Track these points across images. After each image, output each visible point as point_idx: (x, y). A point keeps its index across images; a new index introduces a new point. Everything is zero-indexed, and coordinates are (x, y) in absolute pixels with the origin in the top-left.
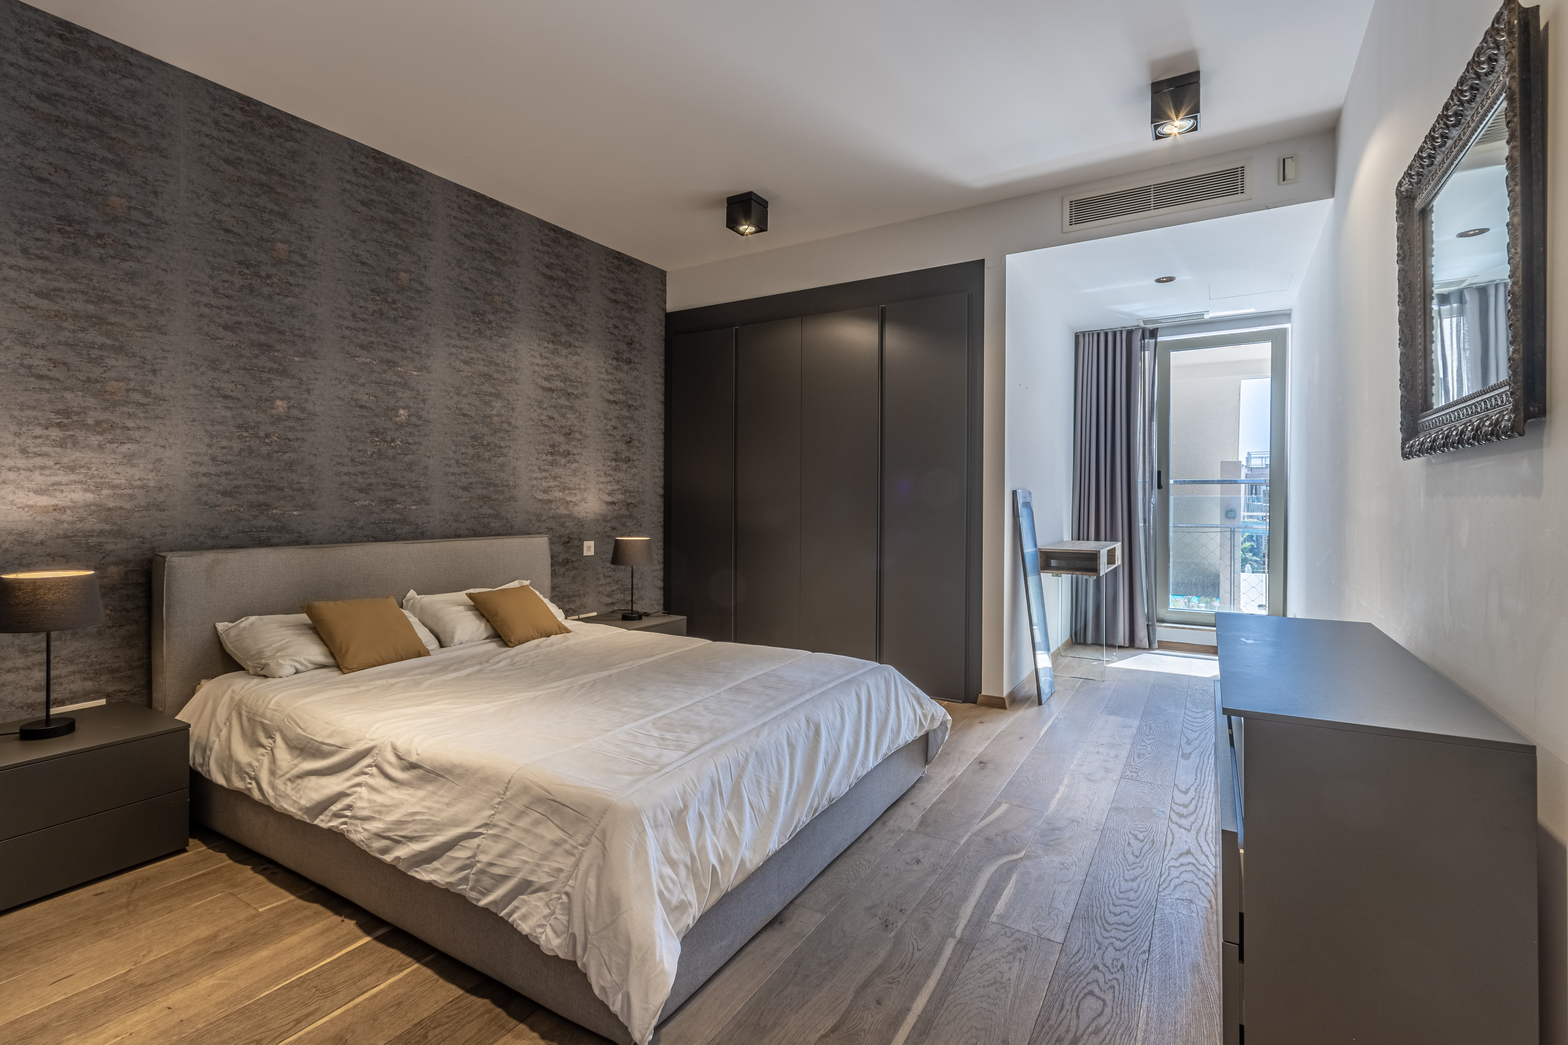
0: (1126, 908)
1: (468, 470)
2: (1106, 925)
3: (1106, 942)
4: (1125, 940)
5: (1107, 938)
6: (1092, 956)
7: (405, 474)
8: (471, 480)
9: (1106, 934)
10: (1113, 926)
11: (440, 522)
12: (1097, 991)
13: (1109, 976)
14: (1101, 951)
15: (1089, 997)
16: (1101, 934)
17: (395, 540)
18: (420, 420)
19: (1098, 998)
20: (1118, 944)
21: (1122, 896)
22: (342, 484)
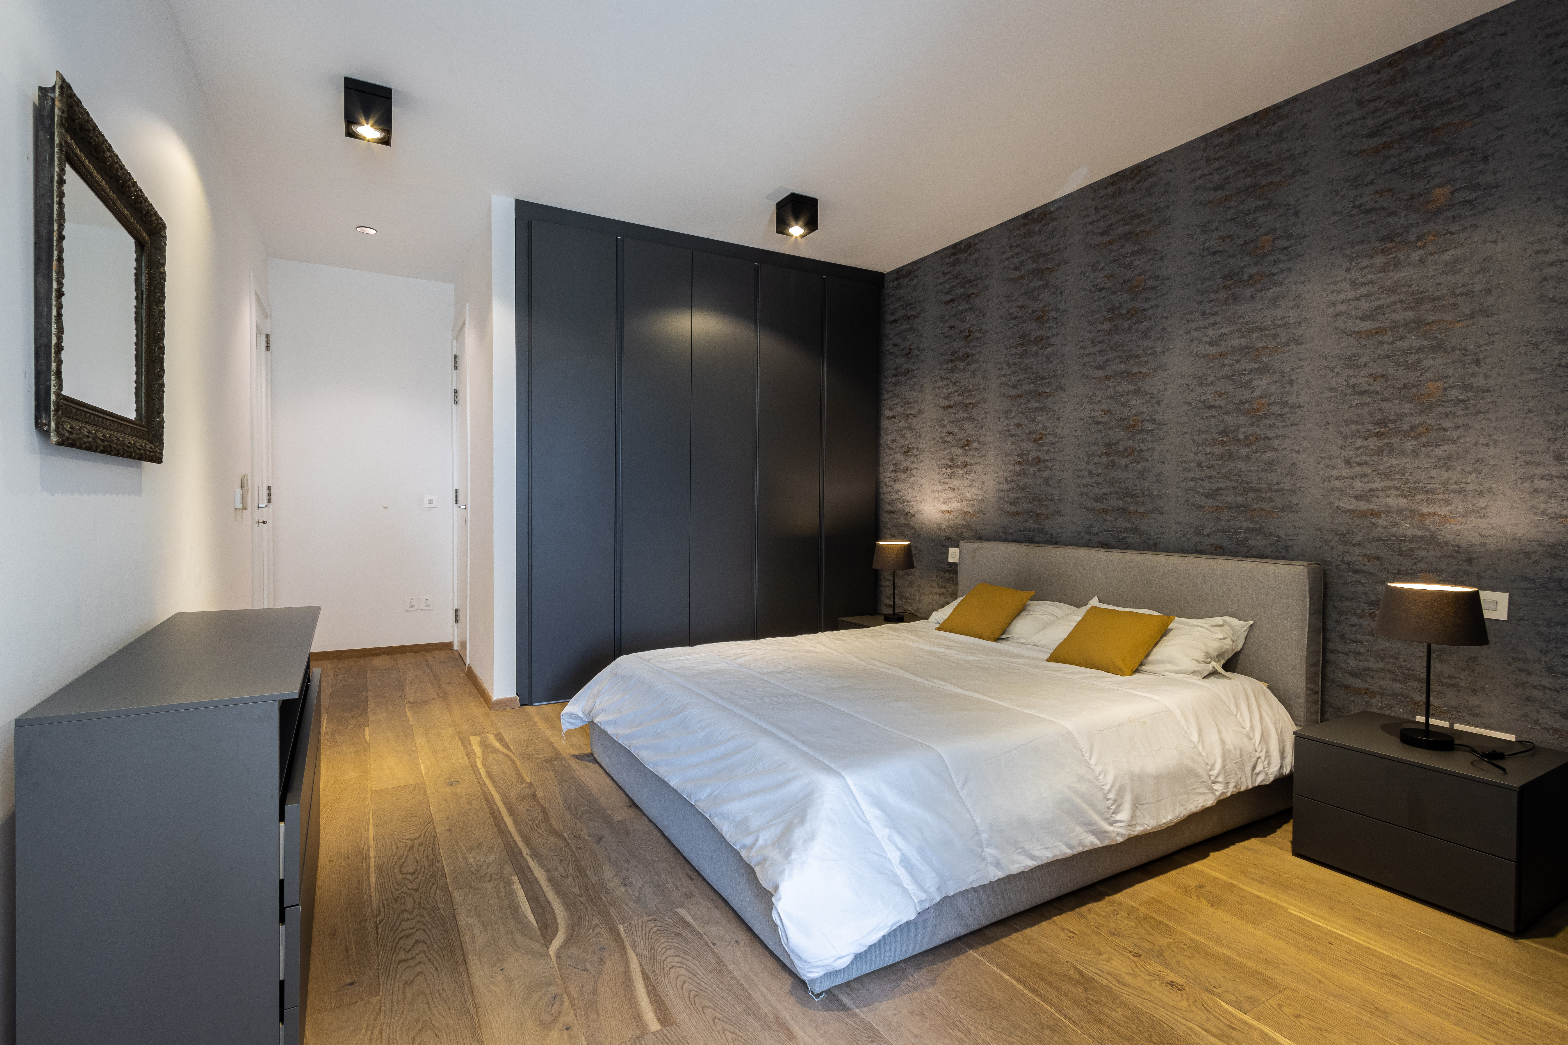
0: (410, 955)
1: (1215, 473)
2: (422, 927)
3: (416, 912)
4: (400, 923)
5: (417, 916)
6: (423, 896)
7: (1137, 482)
8: (1218, 485)
9: (418, 918)
10: (415, 930)
11: (1176, 533)
12: (409, 877)
13: (404, 889)
14: (417, 902)
15: (413, 871)
16: (423, 916)
17: (1126, 549)
18: (1153, 424)
19: (406, 874)
20: (406, 916)
21: (419, 968)
22: (1082, 494)
